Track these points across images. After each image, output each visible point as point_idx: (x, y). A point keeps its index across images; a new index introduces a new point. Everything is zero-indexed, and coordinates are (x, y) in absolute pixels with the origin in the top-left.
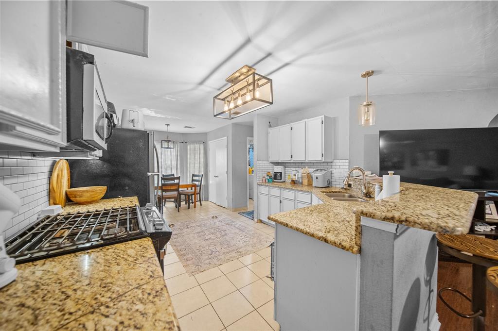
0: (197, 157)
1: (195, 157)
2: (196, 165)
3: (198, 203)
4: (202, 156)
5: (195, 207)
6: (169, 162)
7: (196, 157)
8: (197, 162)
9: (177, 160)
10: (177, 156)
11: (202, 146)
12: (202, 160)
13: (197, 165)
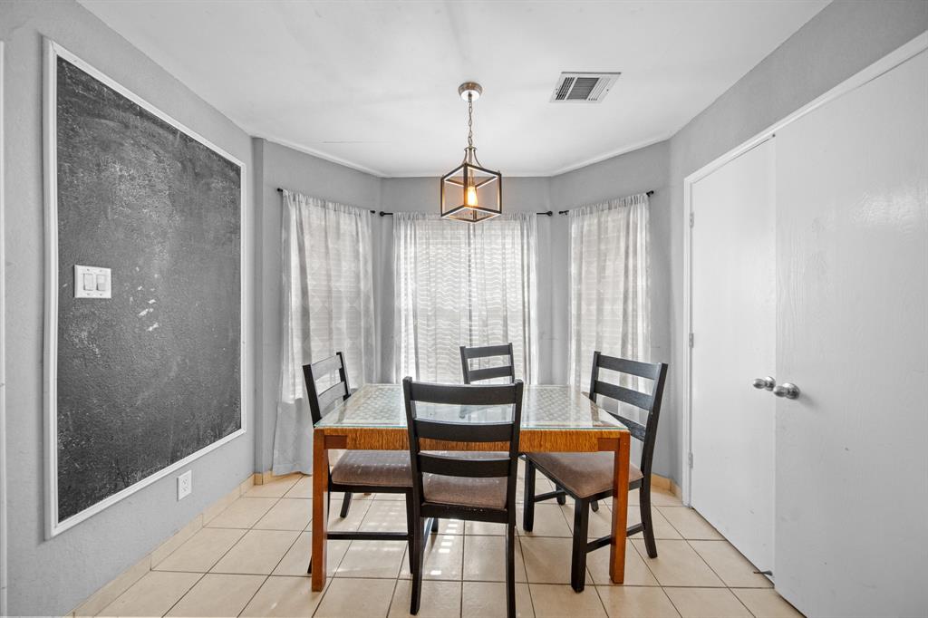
0: (614, 266)
1: (602, 269)
2: (607, 307)
3: (635, 544)
4: (641, 261)
5: (617, 576)
6: (498, 296)
7: (609, 272)
8: (614, 291)
9: (525, 286)
10: (525, 269)
11: (641, 215)
12: (642, 283)
13: (614, 309)
